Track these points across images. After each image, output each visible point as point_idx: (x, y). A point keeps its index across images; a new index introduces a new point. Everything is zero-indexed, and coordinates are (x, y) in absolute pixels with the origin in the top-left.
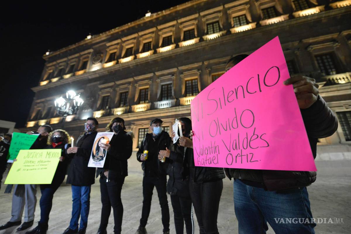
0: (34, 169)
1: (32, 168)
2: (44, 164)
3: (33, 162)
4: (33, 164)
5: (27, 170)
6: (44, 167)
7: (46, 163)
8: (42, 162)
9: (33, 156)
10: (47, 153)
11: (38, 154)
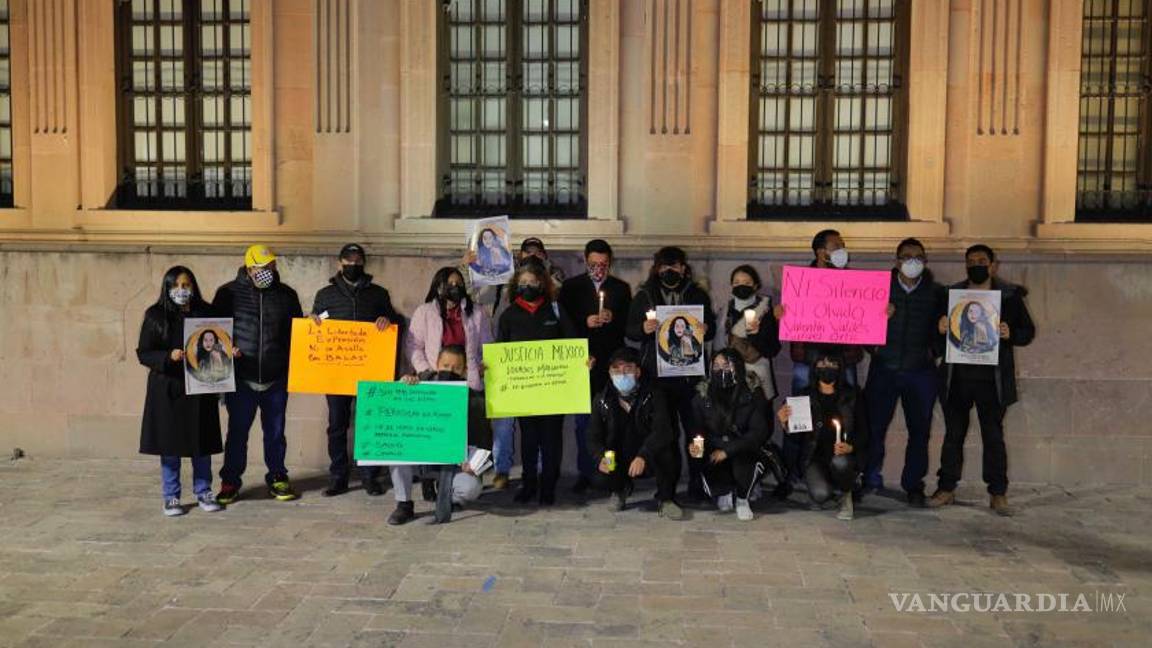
0: (536, 385)
1: (530, 382)
2: (555, 372)
3: (527, 370)
4: (528, 374)
5: (522, 387)
6: (557, 378)
7: (560, 371)
8: (548, 368)
9: (520, 357)
10: (554, 347)
11: (533, 352)
